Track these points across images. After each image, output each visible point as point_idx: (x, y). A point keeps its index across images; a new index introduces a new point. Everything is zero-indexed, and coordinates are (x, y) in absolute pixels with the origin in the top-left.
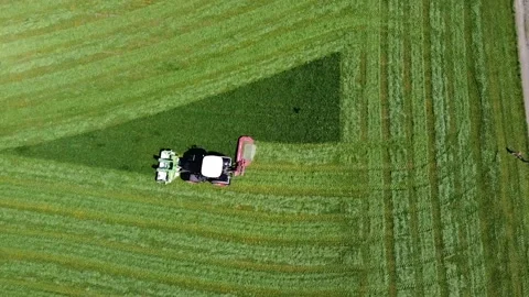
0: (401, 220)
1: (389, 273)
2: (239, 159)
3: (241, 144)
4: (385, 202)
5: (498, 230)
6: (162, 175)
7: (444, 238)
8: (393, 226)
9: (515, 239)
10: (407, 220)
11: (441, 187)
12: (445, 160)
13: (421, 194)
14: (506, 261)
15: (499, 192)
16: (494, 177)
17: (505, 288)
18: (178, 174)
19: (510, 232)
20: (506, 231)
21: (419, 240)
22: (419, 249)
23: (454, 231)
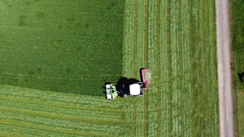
0: (151, 40)
1: (145, 64)
2: (144, 81)
3: (143, 73)
4: (145, 31)
5: (197, 44)
6: (109, 97)
7: (171, 48)
8: (148, 42)
9: (205, 48)
10: (154, 40)
11: (172, 25)
12: (174, 12)
13: (162, 28)
14: (199, 58)
15: (199, 27)
16: (197, 20)
17: (198, 70)
18: (116, 95)
19: (202, 45)
20: (201, 45)
21: (159, 49)
22: (159, 53)
23: (176, 45)
